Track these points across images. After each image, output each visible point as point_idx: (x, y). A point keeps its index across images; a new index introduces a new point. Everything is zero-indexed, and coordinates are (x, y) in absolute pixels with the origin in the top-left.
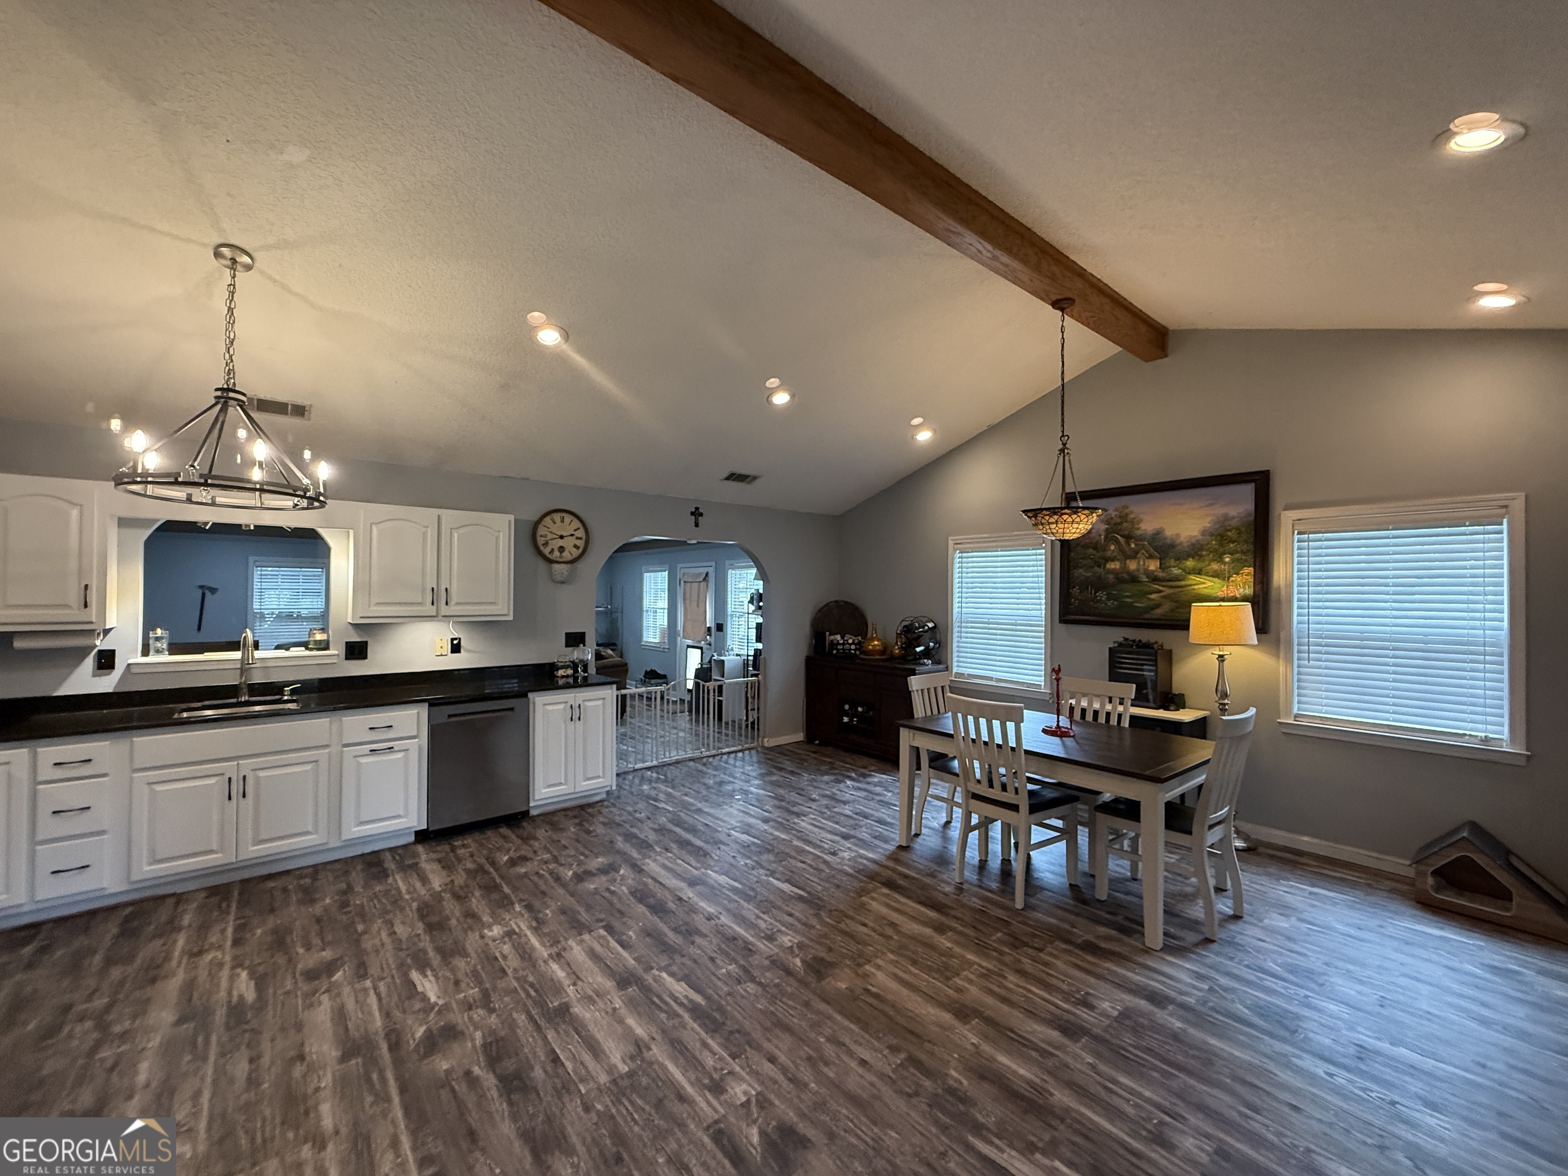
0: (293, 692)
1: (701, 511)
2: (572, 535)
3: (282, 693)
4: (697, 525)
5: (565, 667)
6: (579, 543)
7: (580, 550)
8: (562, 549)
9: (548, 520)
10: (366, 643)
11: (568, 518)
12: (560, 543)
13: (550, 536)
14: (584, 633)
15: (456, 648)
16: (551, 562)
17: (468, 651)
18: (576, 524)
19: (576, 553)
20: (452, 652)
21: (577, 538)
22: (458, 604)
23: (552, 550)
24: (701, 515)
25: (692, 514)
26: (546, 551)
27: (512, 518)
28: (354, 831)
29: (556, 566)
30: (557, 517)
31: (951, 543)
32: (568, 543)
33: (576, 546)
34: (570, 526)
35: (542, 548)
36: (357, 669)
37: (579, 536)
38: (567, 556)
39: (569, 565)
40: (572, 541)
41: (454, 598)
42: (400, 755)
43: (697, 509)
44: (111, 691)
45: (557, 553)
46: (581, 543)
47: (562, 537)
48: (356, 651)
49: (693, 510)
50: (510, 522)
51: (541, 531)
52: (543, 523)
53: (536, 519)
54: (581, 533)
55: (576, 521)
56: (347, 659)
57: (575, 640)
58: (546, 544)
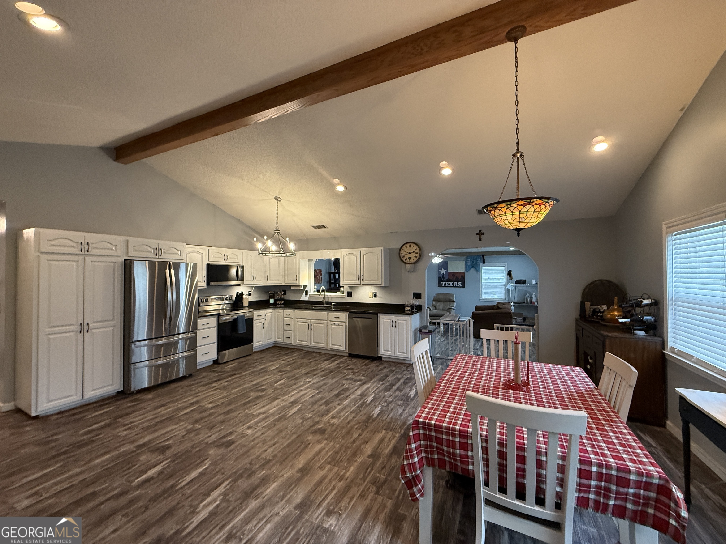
0: (334, 305)
1: (482, 232)
2: (414, 252)
3: (331, 305)
4: (480, 240)
5: (409, 306)
6: (417, 255)
7: (418, 258)
8: (410, 258)
9: (404, 247)
10: (351, 292)
11: (412, 245)
12: (409, 256)
13: (405, 253)
14: (421, 293)
15: (375, 296)
16: (406, 263)
17: (379, 297)
18: (416, 247)
19: (416, 259)
20: (374, 297)
21: (416, 253)
22: (366, 280)
23: (406, 259)
24: (483, 234)
25: (477, 234)
26: (404, 259)
27: (382, 248)
28: (331, 346)
29: (407, 265)
30: (408, 245)
31: (664, 227)
32: (412, 256)
33: (415, 257)
34: (414, 248)
35: (402, 258)
36: (350, 300)
37: (417, 252)
38: (412, 261)
39: (413, 265)
40: (414, 254)
41: (365, 278)
42: (341, 327)
43: (480, 231)
44: (307, 300)
45: (408, 260)
46: (418, 255)
47: (410, 253)
48: (350, 295)
49: (478, 232)
50: (382, 250)
51: (402, 251)
52: (402, 248)
53: (400, 247)
54: (418, 251)
55: (415, 246)
56: (348, 296)
57: (417, 296)
58: (404, 257)
